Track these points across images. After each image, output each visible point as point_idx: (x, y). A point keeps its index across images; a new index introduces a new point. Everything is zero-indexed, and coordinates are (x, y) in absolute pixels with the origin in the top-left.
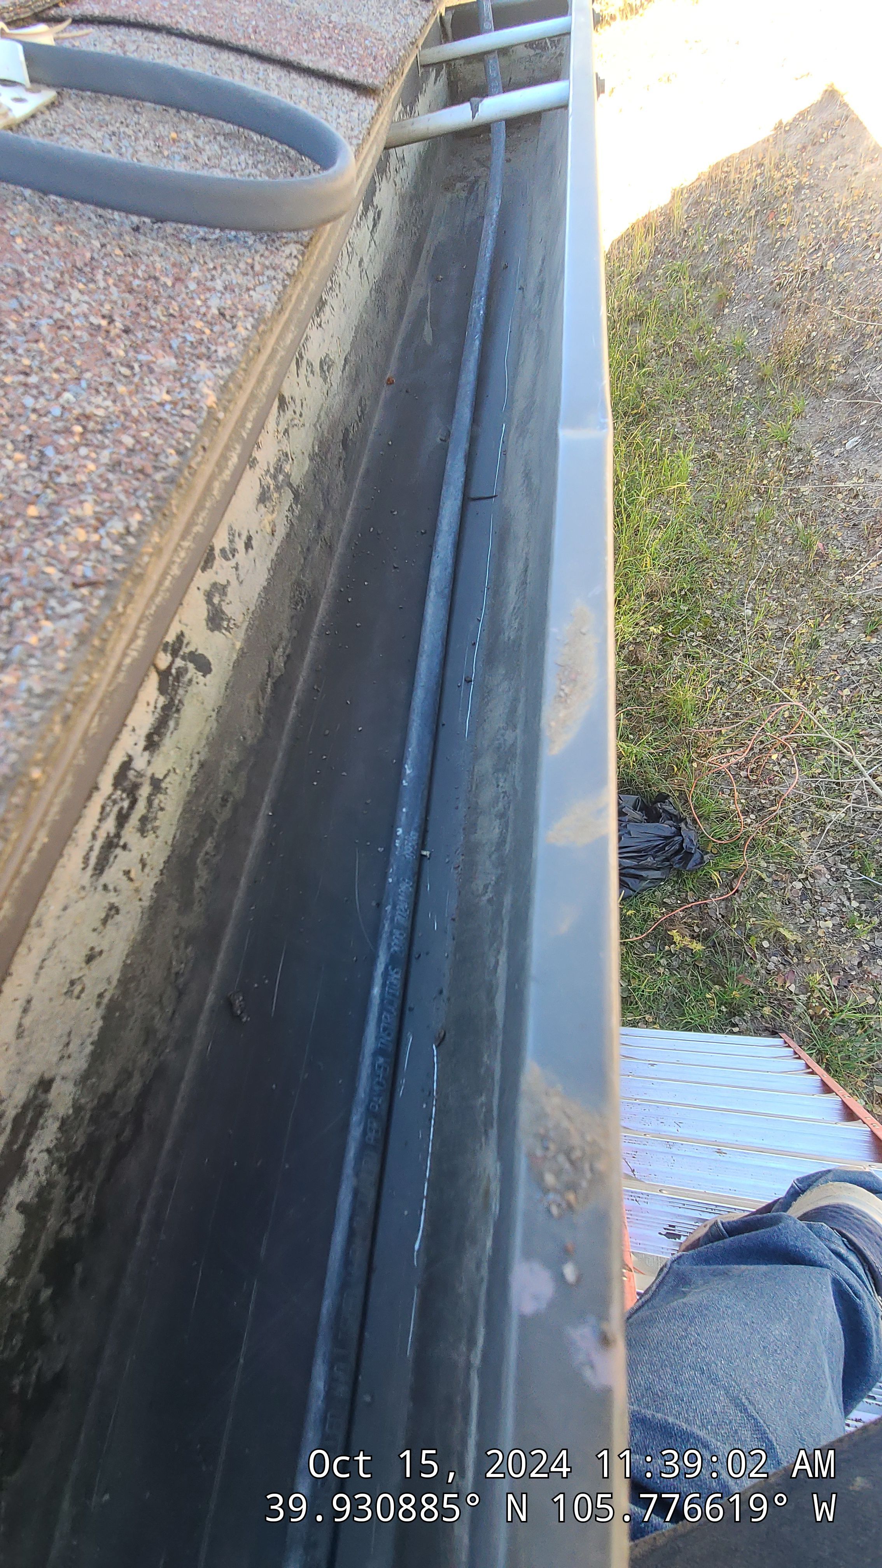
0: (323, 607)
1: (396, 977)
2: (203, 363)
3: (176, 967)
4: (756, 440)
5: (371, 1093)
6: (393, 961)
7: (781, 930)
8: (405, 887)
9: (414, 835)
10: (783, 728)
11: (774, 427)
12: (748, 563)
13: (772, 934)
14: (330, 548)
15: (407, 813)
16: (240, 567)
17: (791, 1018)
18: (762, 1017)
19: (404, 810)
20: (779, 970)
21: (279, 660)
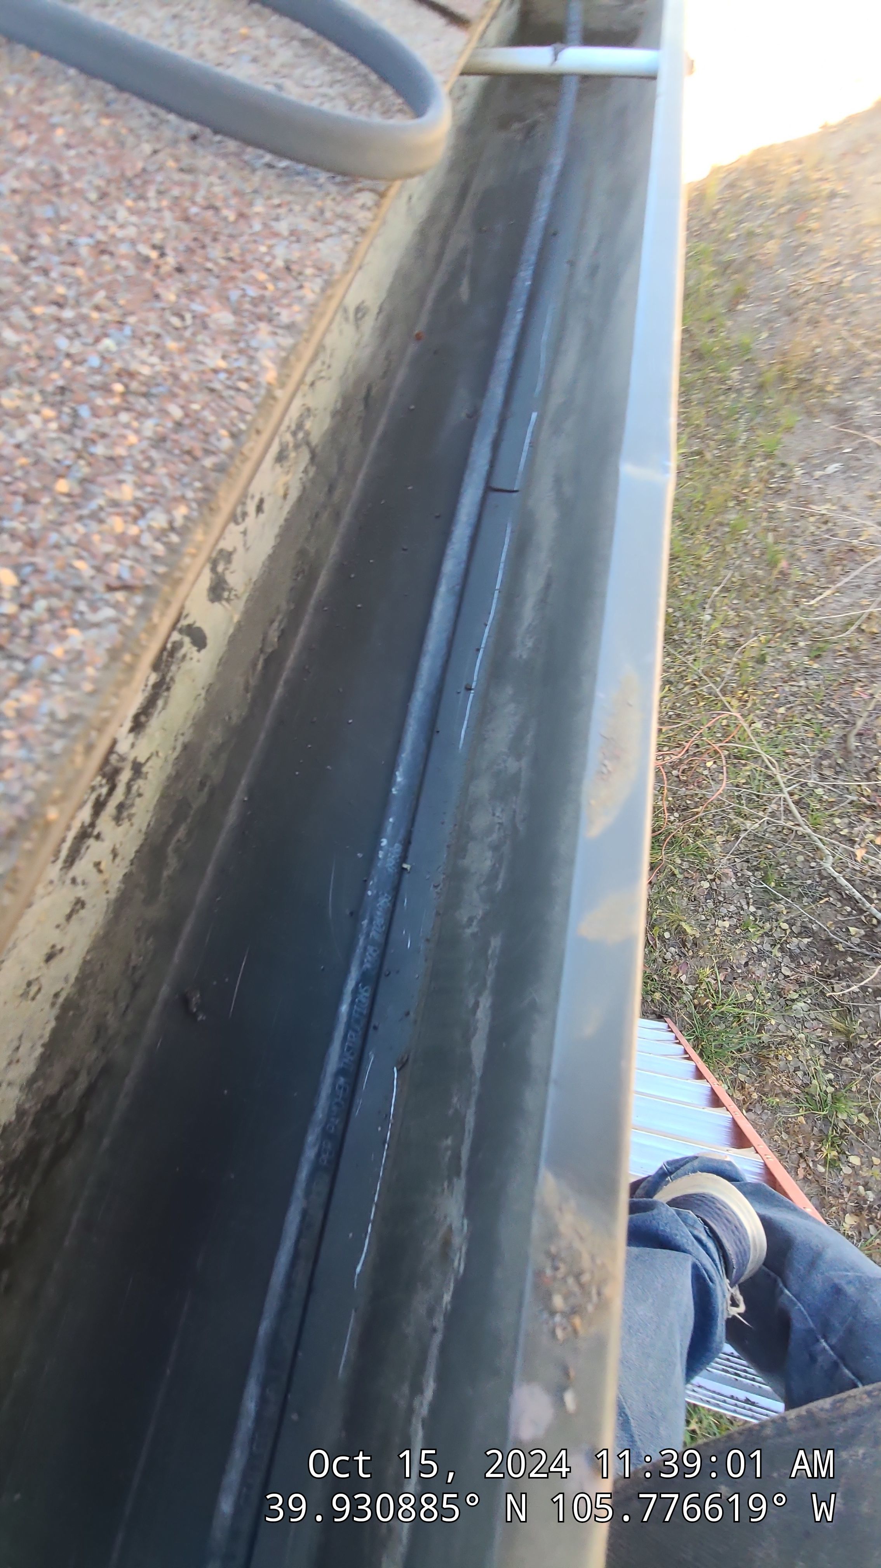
0: (323, 579)
1: (365, 995)
2: (264, 327)
3: (135, 960)
4: (744, 448)
5: (329, 1115)
6: (364, 978)
7: (683, 924)
8: (384, 901)
9: (397, 848)
10: (719, 735)
11: (764, 437)
12: (715, 569)
13: (674, 927)
14: (337, 516)
15: (394, 824)
16: (248, 532)
17: (677, 1005)
18: (652, 1001)
19: (391, 820)
20: (675, 961)
21: (273, 636)
